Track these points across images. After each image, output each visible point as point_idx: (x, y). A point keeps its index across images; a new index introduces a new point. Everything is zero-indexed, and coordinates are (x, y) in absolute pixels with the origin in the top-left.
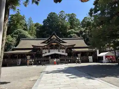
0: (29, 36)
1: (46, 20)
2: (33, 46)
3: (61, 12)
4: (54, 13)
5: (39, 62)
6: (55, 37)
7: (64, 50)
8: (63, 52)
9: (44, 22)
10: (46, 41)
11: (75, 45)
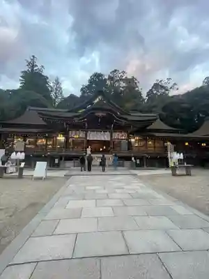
1: (86, 87)
3: (113, 71)
4: (100, 75)
7: (124, 135)
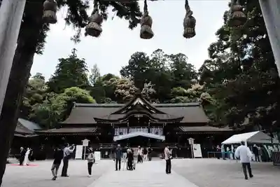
0: (91, 98)
1: (127, 67)
2: (95, 119)
3: (156, 51)
4: (142, 54)
5: (107, 154)
6: (140, 102)
7: (160, 130)
8: (157, 133)
9: (121, 71)
10: (123, 109)
11: (183, 118)
